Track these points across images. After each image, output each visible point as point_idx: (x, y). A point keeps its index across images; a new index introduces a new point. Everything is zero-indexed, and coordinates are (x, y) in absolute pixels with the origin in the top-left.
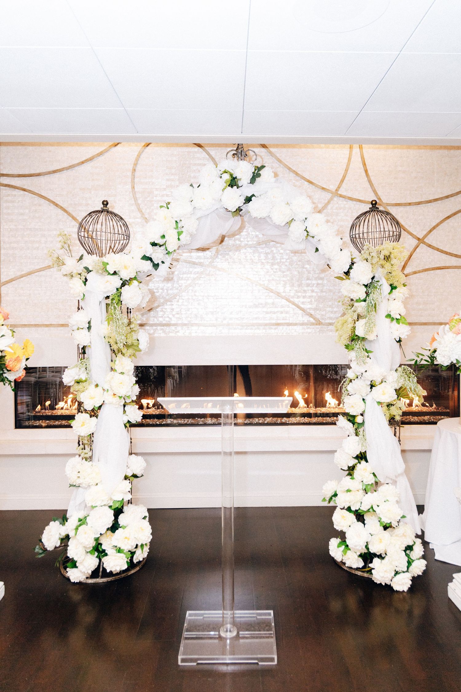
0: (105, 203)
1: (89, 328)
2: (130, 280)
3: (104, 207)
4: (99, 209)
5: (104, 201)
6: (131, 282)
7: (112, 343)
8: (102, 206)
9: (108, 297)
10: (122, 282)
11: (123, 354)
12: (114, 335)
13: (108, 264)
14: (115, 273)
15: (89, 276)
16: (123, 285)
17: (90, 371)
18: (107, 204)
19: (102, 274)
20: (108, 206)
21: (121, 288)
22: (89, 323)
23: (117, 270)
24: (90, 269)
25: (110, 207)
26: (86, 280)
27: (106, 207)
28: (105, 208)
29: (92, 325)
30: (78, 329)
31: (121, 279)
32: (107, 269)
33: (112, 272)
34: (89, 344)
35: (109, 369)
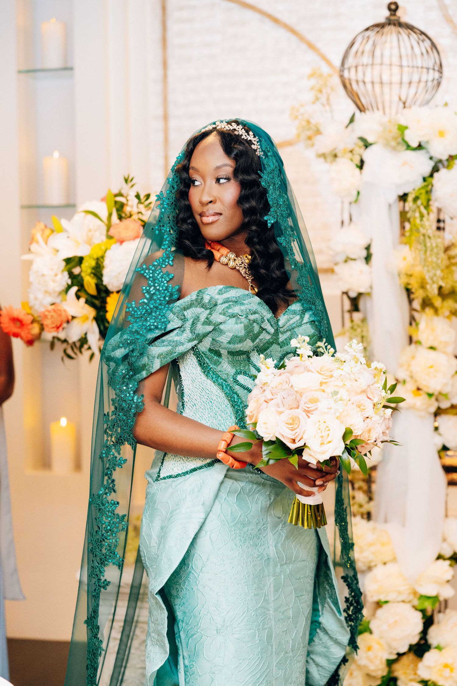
0: (393, 7)
1: (368, 258)
2: (447, 160)
3: (391, 15)
4: (382, 20)
5: (390, 5)
6: (451, 163)
7: (414, 285)
8: (387, 13)
9: (403, 198)
10: (432, 164)
11: (436, 311)
12: (418, 270)
13: (406, 128)
14: (420, 147)
15: (367, 155)
16: (435, 169)
17: (369, 343)
18: (397, 7)
19: (394, 149)
20: (399, 13)
21: (431, 175)
22: (368, 248)
23: (423, 140)
24: (370, 140)
25: (403, 16)
26: (362, 162)
27: (395, 15)
28: (393, 18)
29: (373, 250)
30: (346, 261)
31: (431, 158)
32: (407, 138)
33: (415, 145)
34: (369, 290)
35: (406, 340)
